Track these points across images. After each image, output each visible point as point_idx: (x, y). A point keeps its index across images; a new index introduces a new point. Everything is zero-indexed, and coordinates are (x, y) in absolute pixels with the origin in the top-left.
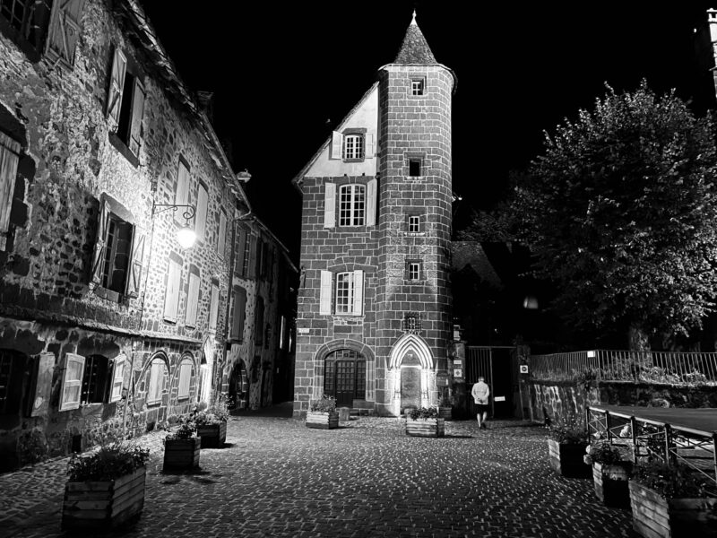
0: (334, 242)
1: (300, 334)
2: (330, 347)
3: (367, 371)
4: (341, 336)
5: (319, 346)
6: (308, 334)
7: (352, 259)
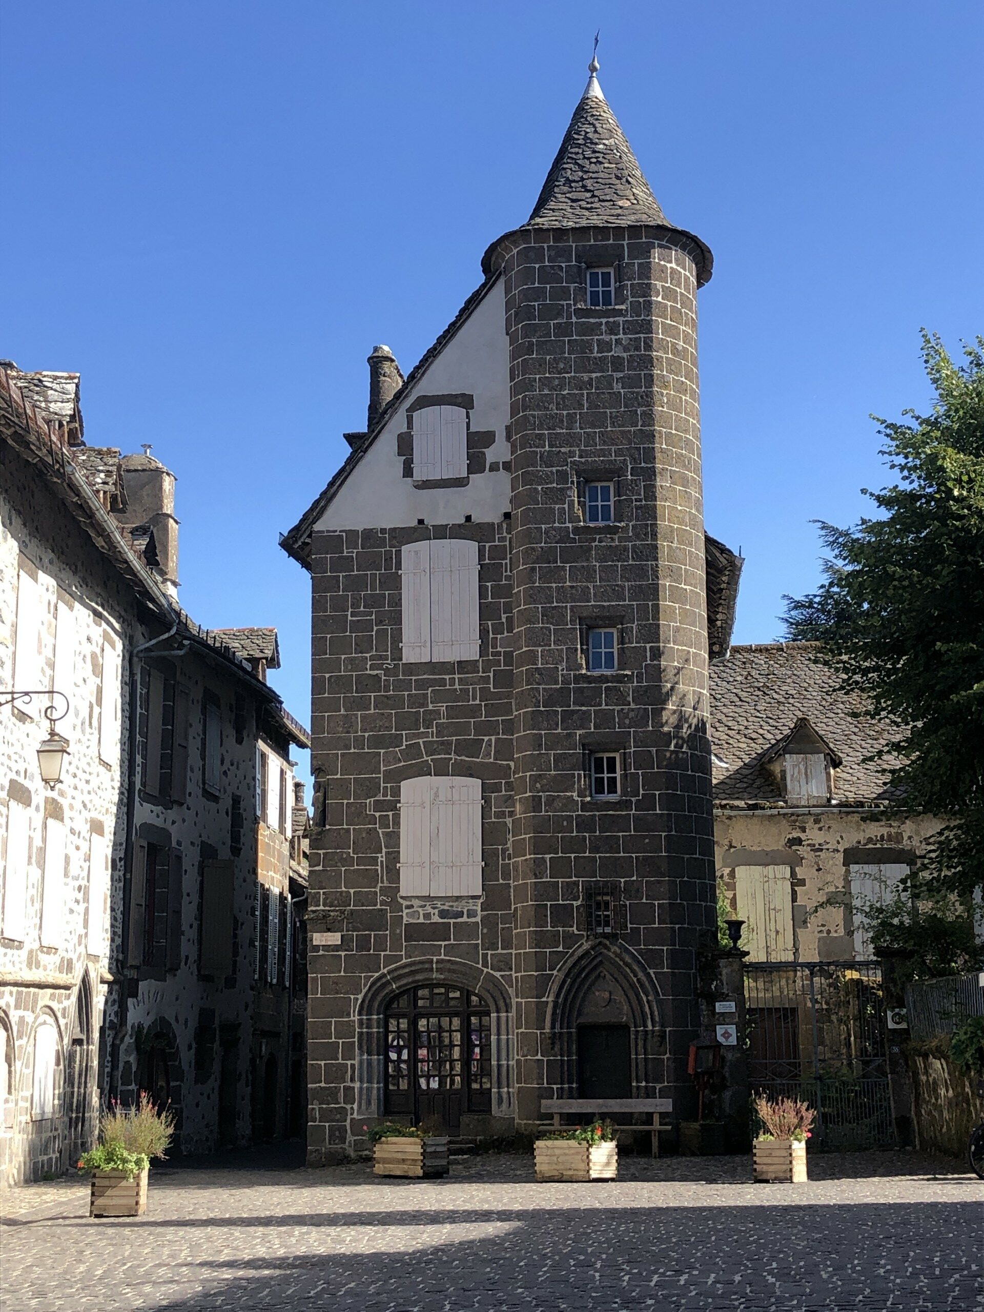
0: (397, 702)
1: (316, 948)
2: (395, 979)
3: (493, 1038)
4: (424, 950)
5: (366, 979)
6: (336, 948)
7: (446, 747)
